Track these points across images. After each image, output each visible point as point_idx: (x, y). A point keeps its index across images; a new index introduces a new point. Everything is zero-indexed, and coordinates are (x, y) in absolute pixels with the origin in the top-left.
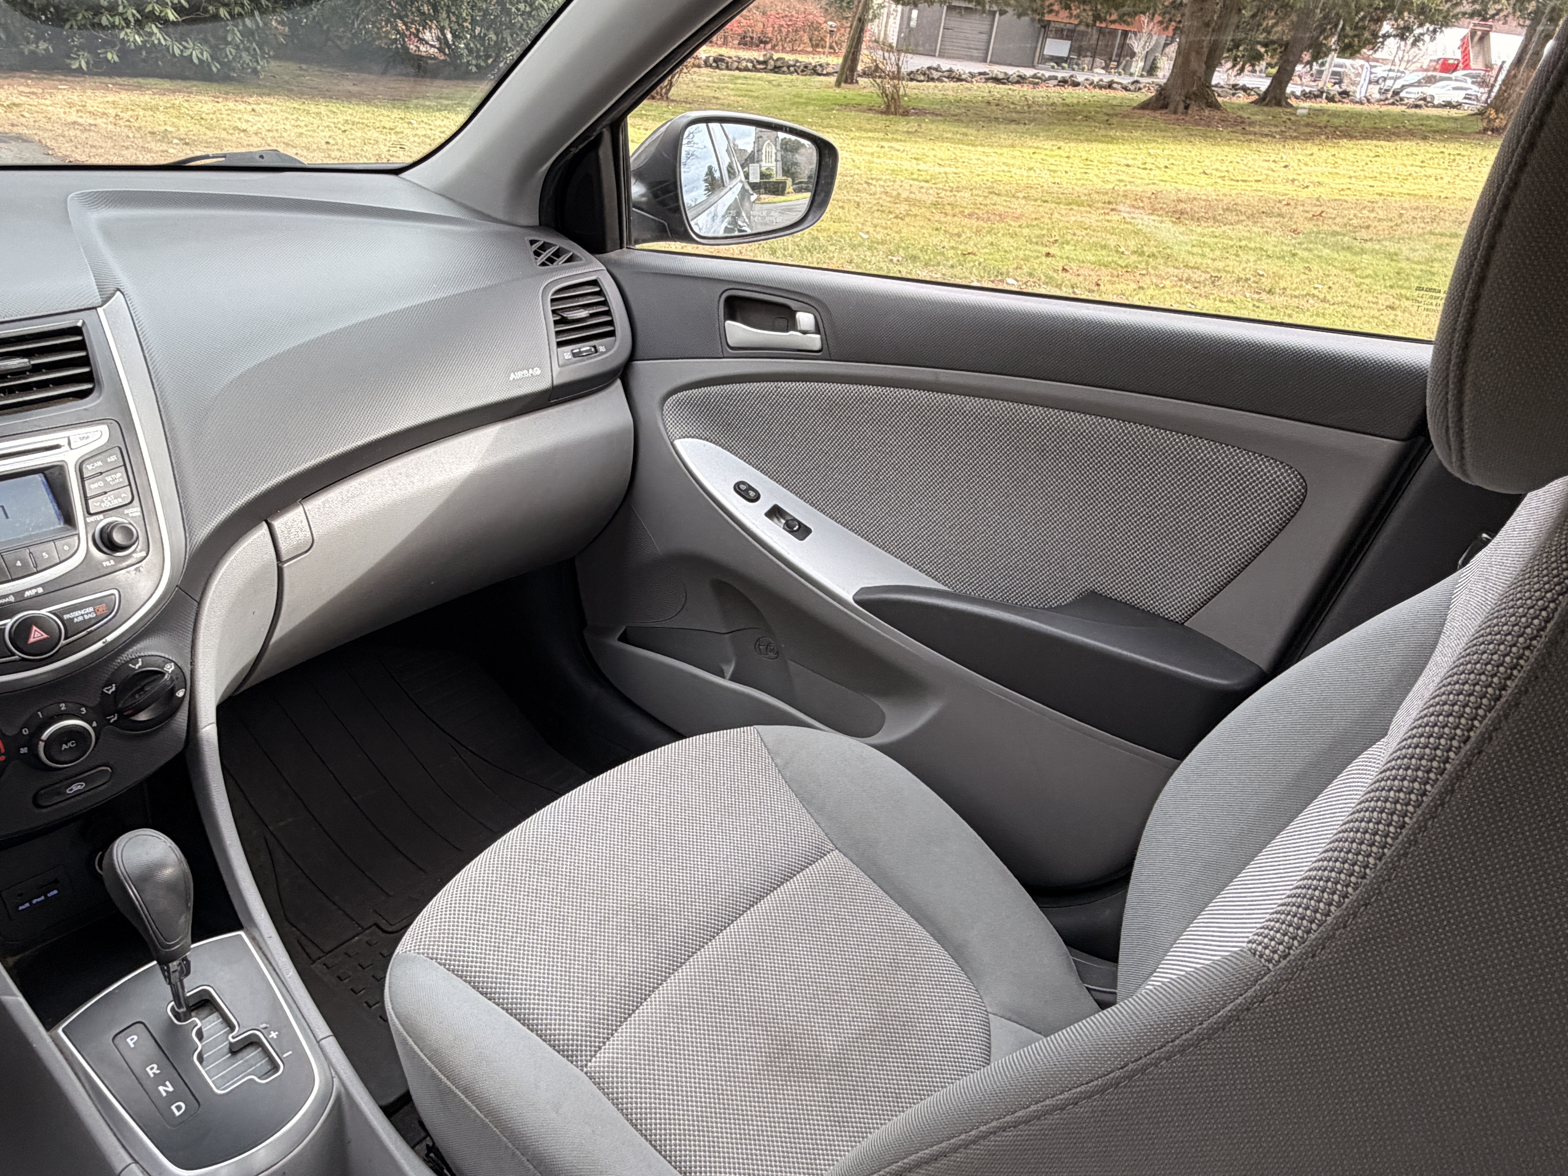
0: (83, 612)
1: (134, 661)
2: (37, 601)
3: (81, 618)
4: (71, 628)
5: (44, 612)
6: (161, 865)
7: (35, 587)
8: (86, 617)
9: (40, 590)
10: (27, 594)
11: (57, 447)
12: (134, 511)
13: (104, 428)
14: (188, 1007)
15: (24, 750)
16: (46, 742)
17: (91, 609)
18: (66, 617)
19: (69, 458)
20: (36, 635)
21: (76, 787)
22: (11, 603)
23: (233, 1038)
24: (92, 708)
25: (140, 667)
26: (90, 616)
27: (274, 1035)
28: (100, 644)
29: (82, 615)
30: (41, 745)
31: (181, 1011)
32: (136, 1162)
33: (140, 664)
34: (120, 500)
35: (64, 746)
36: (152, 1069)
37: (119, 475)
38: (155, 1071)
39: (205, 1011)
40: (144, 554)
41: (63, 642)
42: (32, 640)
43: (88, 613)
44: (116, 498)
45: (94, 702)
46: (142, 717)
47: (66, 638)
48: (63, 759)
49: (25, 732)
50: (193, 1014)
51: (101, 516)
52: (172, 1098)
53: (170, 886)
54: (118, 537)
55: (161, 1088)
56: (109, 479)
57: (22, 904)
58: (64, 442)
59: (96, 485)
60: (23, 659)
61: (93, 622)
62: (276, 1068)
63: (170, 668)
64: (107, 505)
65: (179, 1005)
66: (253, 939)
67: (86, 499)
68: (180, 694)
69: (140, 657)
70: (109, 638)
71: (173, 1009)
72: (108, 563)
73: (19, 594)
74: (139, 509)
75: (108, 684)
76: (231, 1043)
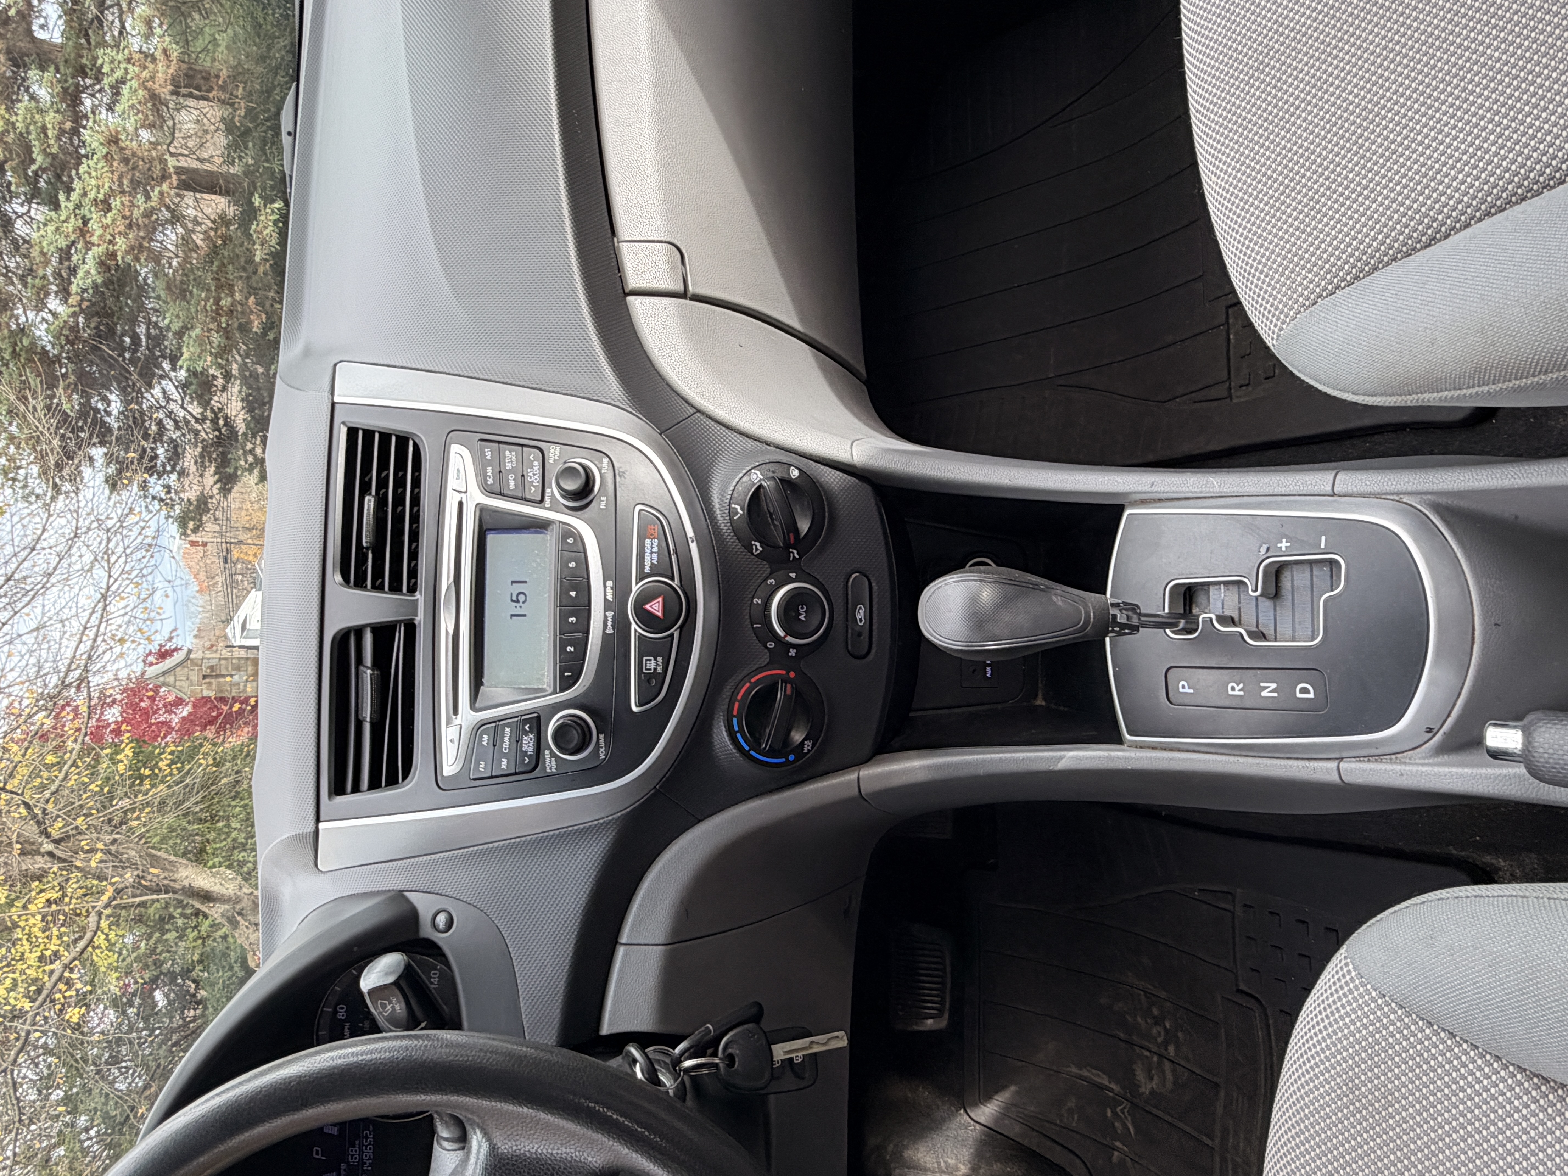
0: (648, 551)
1: (731, 512)
2: (621, 590)
3: (655, 556)
4: (663, 569)
5: (635, 588)
7: (605, 587)
8: (655, 549)
9: (610, 584)
10: (610, 597)
11: (461, 504)
12: (554, 453)
13: (455, 448)
14: (1183, 616)
15: (792, 652)
16: (787, 634)
17: (648, 541)
18: (647, 570)
19: (476, 497)
20: (656, 607)
21: (861, 614)
22: (613, 617)
23: (1256, 590)
24: (772, 573)
25: (742, 509)
26: (655, 544)
27: (1284, 545)
28: (694, 547)
29: (651, 553)
30: (789, 639)
31: (1181, 625)
32: (1341, 759)
33: (738, 507)
34: (536, 463)
35: (802, 617)
36: (1233, 689)
37: (507, 453)
38: (1237, 688)
39: (1201, 598)
40: (606, 460)
41: (675, 584)
42: (660, 614)
43: (652, 546)
44: (532, 467)
45: (766, 568)
46: (804, 526)
47: (673, 579)
48: (813, 628)
49: (771, 645)
50: (1195, 611)
51: (548, 491)
52: (1286, 689)
54: (572, 485)
55: (1265, 693)
56: (509, 466)
57: (986, 672)
58: (457, 497)
59: (512, 483)
60: (681, 627)
61: (664, 545)
62: (1332, 563)
63: (756, 476)
64: (536, 480)
65: (1175, 625)
66: (1143, 502)
67: (523, 499)
68: (795, 473)
69: (730, 505)
70: (690, 533)
71: (1174, 632)
72: (603, 503)
73: (607, 605)
74: (553, 446)
75: (749, 548)
76: (1262, 595)
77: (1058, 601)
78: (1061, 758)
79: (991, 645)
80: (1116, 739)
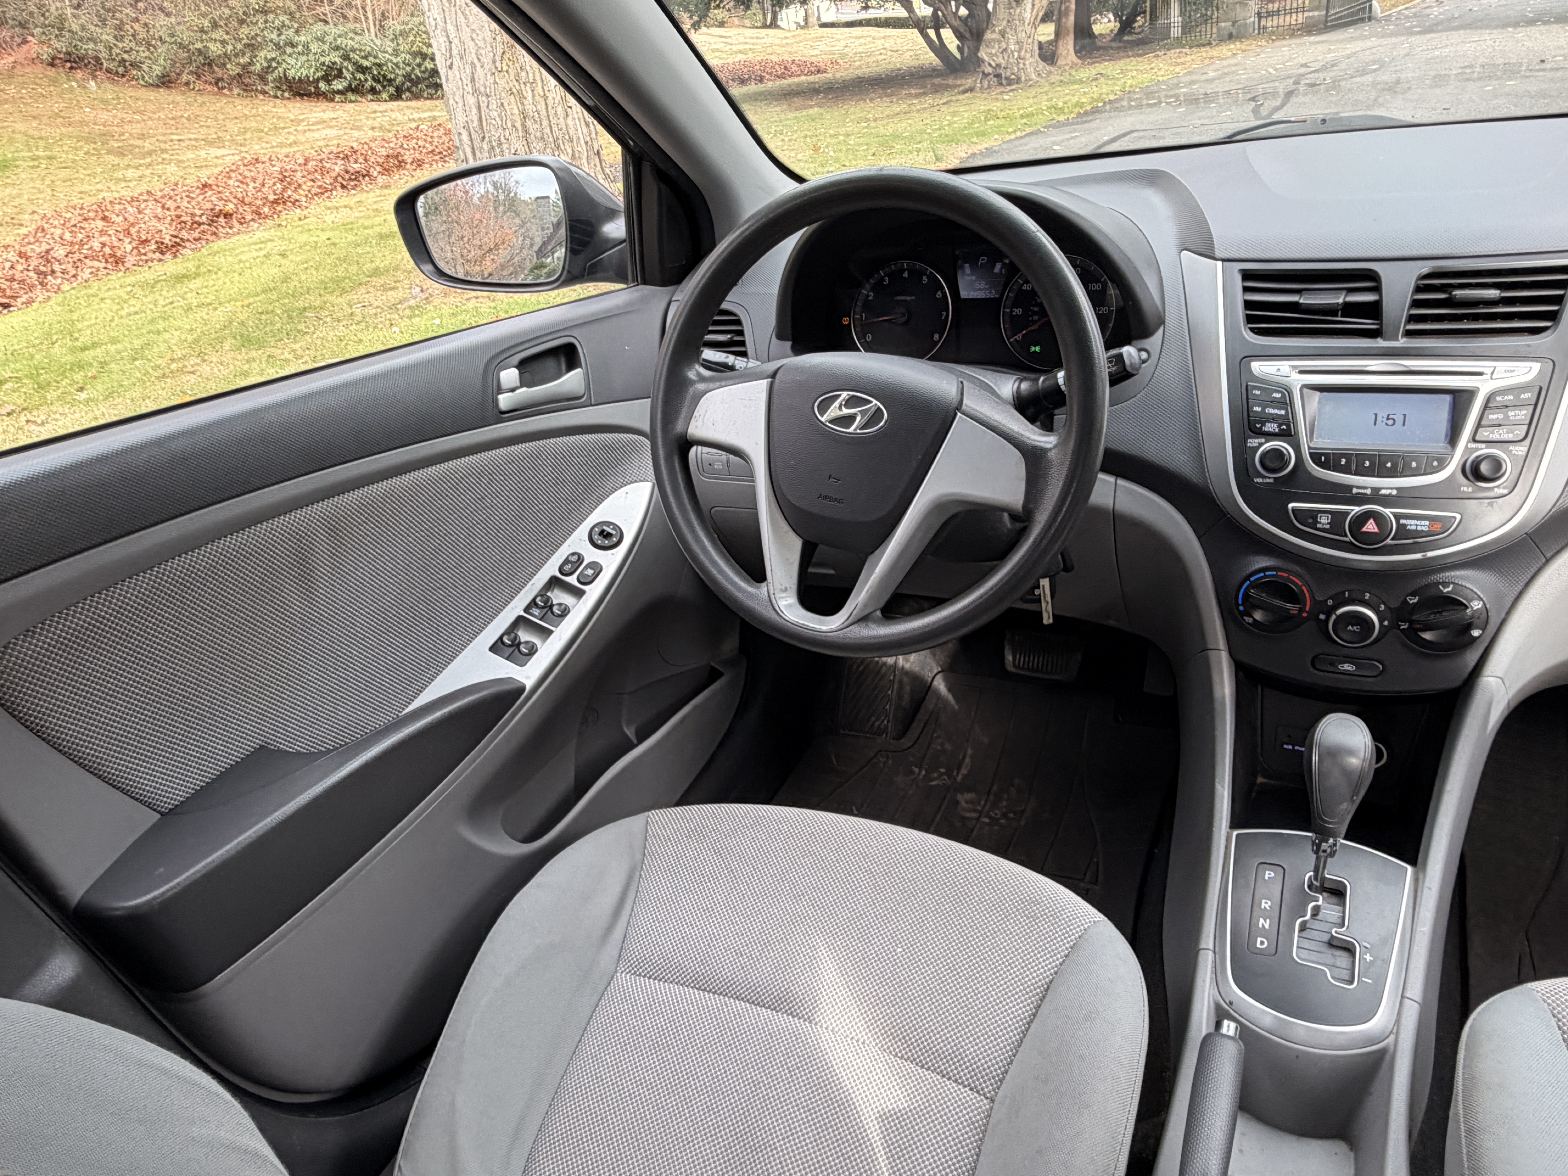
0: (1419, 523)
1: (1446, 584)
2: (1386, 501)
3: (1414, 528)
4: (1402, 532)
5: (1388, 512)
6: (1351, 752)
7: (1392, 489)
8: (1419, 528)
9: (1394, 492)
10: (1383, 492)
11: (1480, 374)
12: (1520, 450)
13: (1536, 367)
14: (1322, 885)
15: (1322, 617)
16: (1338, 617)
17: (1427, 523)
18: (1403, 521)
19: (1484, 387)
20: (1371, 526)
21: (1347, 667)
22: (1366, 494)
23: (1336, 932)
24: (1390, 608)
25: (1448, 592)
26: (1424, 528)
27: (1368, 957)
28: (1418, 556)
29: (1417, 525)
30: (1334, 617)
31: (1315, 883)
32: (1214, 952)
33: (1450, 589)
34: (1511, 436)
35: (1350, 628)
36: (1266, 903)
37: (1524, 412)
38: (1267, 906)
39: (1334, 900)
40: (1506, 491)
41: (1389, 541)
42: (1364, 529)
43: (1423, 526)
44: (1507, 433)
45: (1395, 604)
46: (1427, 636)
47: (1393, 539)
48: (1342, 635)
49: (1330, 602)
50: (1325, 894)
51: (1483, 445)
52: (1264, 933)
53: (1346, 772)
54: (1484, 468)
55: (1262, 920)
56: (1511, 413)
57: (1287, 744)
58: (1488, 371)
59: (1495, 417)
60: (1351, 543)
61: (1424, 534)
62: (1351, 982)
63: (1476, 605)
64: (1495, 436)
65: (1316, 879)
66: (1416, 881)
67: (1479, 425)
68: (1476, 633)
69: (1453, 583)
70: (1430, 554)
71: (1310, 877)
72: (1465, 489)
73: (1375, 490)
74: (1526, 449)
75: (1413, 594)
76: (1332, 936)
77: (1344, 806)
78: (1223, 787)
79: (1315, 758)
80: (1234, 825)
